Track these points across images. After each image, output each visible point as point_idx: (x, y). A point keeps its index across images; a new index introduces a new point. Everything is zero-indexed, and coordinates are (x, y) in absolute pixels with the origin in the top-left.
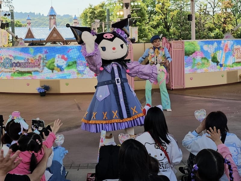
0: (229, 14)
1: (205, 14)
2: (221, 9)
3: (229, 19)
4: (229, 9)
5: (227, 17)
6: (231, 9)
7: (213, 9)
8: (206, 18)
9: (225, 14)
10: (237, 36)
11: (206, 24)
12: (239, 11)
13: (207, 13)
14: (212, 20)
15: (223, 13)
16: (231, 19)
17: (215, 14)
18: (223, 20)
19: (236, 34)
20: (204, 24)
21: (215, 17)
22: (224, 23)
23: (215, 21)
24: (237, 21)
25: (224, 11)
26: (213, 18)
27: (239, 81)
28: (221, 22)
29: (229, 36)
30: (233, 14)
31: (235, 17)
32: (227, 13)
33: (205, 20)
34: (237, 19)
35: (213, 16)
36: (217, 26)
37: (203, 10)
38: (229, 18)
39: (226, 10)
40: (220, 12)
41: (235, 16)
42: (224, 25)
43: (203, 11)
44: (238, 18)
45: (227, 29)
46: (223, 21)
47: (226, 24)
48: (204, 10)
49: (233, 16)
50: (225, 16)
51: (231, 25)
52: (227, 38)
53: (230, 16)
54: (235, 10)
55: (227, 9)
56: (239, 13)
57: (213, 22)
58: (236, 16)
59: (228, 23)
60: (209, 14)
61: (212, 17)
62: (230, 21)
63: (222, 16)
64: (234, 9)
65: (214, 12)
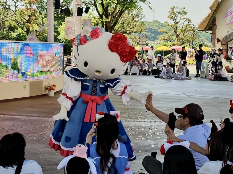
0: (34, 12)
1: (5, 8)
2: (25, 4)
3: (34, 18)
4: (35, 5)
5: (31, 14)
6: (37, 5)
7: (15, 3)
8: (6, 13)
9: (29, 11)
10: (43, 38)
11: (7, 21)
12: (45, 9)
13: (7, 7)
14: (14, 17)
15: (26, 10)
16: (36, 17)
17: (17, 9)
18: (27, 18)
19: (42, 37)
20: (4, 20)
21: (18, 13)
22: (28, 21)
23: (17, 18)
24: (43, 21)
25: (29, 7)
26: (15, 14)
27: (43, 93)
28: (25, 21)
29: (34, 38)
30: (39, 11)
31: (41, 16)
32: (32, 10)
33: (5, 16)
34: (43, 18)
35: (15, 11)
36: (19, 25)
37: (2, 3)
38: (34, 15)
39: (30, 6)
40: (24, 7)
41: (41, 14)
42: (29, 24)
43: (3, 5)
44: (45, 17)
45: (31, 29)
46: (27, 20)
47: (30, 23)
48: (4, 3)
49: (38, 13)
50: (29, 13)
51: (36, 25)
52: (30, 40)
53: (35, 14)
54: (42, 7)
55: (32, 5)
56: (45, 10)
57: (15, 20)
58: (43, 14)
59: (32, 22)
60: (10, 9)
61: (13, 13)
62: (35, 20)
63: (26, 12)
64: (40, 5)
65: (16, 7)
